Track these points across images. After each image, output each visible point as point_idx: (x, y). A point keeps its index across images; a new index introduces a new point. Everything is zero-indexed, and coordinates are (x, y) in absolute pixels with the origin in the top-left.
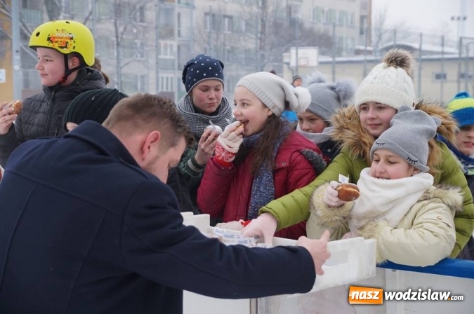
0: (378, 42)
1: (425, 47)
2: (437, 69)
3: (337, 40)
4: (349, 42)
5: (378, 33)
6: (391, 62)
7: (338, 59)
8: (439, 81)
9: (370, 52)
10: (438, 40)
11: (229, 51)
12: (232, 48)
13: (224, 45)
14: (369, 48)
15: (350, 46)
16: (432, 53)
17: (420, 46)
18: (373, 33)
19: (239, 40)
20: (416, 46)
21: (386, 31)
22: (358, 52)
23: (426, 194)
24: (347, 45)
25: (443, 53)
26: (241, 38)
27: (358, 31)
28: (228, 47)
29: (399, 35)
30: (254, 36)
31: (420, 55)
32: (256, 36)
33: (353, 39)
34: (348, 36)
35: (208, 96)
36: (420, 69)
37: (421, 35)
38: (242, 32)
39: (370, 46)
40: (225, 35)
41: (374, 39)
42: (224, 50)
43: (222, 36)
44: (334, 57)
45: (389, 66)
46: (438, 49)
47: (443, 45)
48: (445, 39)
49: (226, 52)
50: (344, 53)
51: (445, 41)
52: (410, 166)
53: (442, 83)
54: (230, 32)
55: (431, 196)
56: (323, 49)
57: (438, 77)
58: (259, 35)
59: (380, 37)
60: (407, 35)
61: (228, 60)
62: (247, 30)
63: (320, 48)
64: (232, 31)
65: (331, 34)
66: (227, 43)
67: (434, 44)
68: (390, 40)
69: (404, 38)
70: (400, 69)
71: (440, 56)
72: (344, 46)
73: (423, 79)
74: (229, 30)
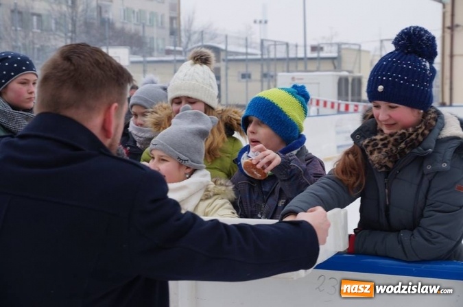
0: (187, 43)
1: (231, 48)
2: (242, 69)
3: (148, 40)
4: (160, 42)
5: (187, 34)
6: (197, 60)
7: (149, 59)
8: (244, 80)
9: (180, 53)
10: (243, 42)
11: (39, 50)
12: (42, 46)
13: (33, 43)
14: (178, 48)
15: (161, 47)
16: (237, 54)
17: (226, 47)
18: (183, 34)
19: (49, 39)
20: (222, 46)
21: (195, 33)
22: (168, 52)
23: (206, 193)
24: (158, 45)
25: (247, 54)
26: (51, 37)
27: (168, 32)
28: (38, 46)
29: (206, 36)
30: (63, 35)
31: (226, 56)
32: (66, 34)
33: (164, 39)
34: (158, 36)
35: (28, 90)
36: (227, 69)
37: (226, 37)
38: (51, 30)
39: (180, 46)
40: (33, 33)
41: (184, 40)
42: (33, 49)
43: (31, 34)
44: (144, 56)
45: (195, 63)
46: (243, 50)
47: (247, 47)
48: (249, 40)
49: (36, 50)
50: (155, 53)
51: (249, 43)
52: (180, 165)
53: (247, 82)
54: (39, 31)
55: (211, 194)
56: (134, 48)
57: (244, 76)
58: (70, 34)
59: (189, 38)
60: (214, 36)
61: (38, 59)
62: (56, 29)
63: (131, 48)
64: (42, 30)
65: (141, 34)
66: (36, 41)
67: (240, 45)
68: (199, 41)
69: (212, 39)
70: (205, 67)
71: (244, 57)
72: (155, 46)
73: (229, 78)
74: (38, 28)
